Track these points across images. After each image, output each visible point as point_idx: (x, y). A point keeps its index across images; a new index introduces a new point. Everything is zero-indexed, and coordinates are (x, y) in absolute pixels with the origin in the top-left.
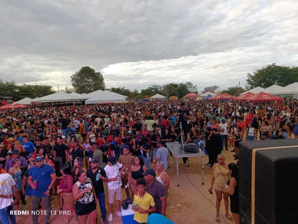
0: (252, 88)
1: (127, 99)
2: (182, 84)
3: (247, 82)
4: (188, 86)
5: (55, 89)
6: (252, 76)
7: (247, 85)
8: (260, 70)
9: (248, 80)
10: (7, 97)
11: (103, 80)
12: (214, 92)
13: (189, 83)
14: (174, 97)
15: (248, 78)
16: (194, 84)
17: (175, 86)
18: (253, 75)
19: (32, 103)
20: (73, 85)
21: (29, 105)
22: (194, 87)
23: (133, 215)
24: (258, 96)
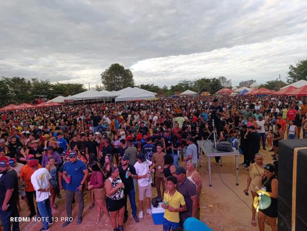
0: (294, 81)
1: (156, 96)
2: (214, 79)
3: (289, 75)
4: (221, 81)
5: (86, 87)
6: (294, 68)
7: (289, 78)
8: (304, 61)
9: (290, 73)
10: (42, 96)
11: (132, 76)
12: (251, 86)
13: (223, 78)
14: (205, 93)
15: (289, 70)
16: (228, 79)
17: (207, 81)
18: (296, 67)
19: (65, 101)
20: (103, 82)
21: (62, 103)
22: (228, 82)
23: (163, 214)
24: (301, 89)
